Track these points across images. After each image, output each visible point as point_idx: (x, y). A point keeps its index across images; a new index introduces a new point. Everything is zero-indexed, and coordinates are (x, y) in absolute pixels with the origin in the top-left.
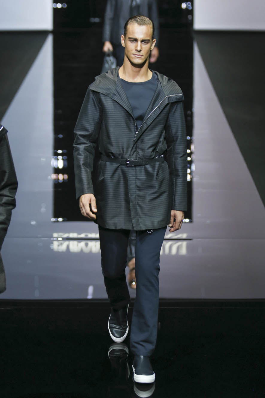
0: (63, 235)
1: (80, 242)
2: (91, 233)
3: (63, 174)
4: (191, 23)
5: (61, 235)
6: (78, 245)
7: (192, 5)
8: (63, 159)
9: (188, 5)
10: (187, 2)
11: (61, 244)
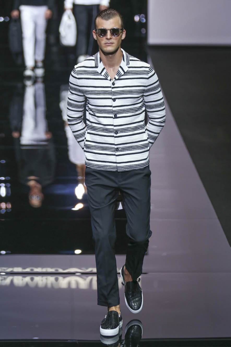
0: (6, 270)
1: (25, 277)
2: (37, 267)
4: (145, 37)
5: (4, 270)
6: (22, 280)
7: (146, 18)
8: (6, 187)
9: (142, 17)
10: (141, 14)
11: (5, 279)
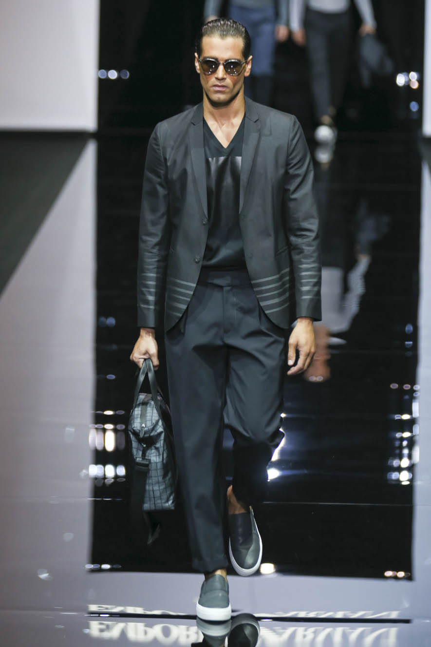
0: (112, 608)
3: (116, 465)
4: (418, 120)
11: (108, 628)
